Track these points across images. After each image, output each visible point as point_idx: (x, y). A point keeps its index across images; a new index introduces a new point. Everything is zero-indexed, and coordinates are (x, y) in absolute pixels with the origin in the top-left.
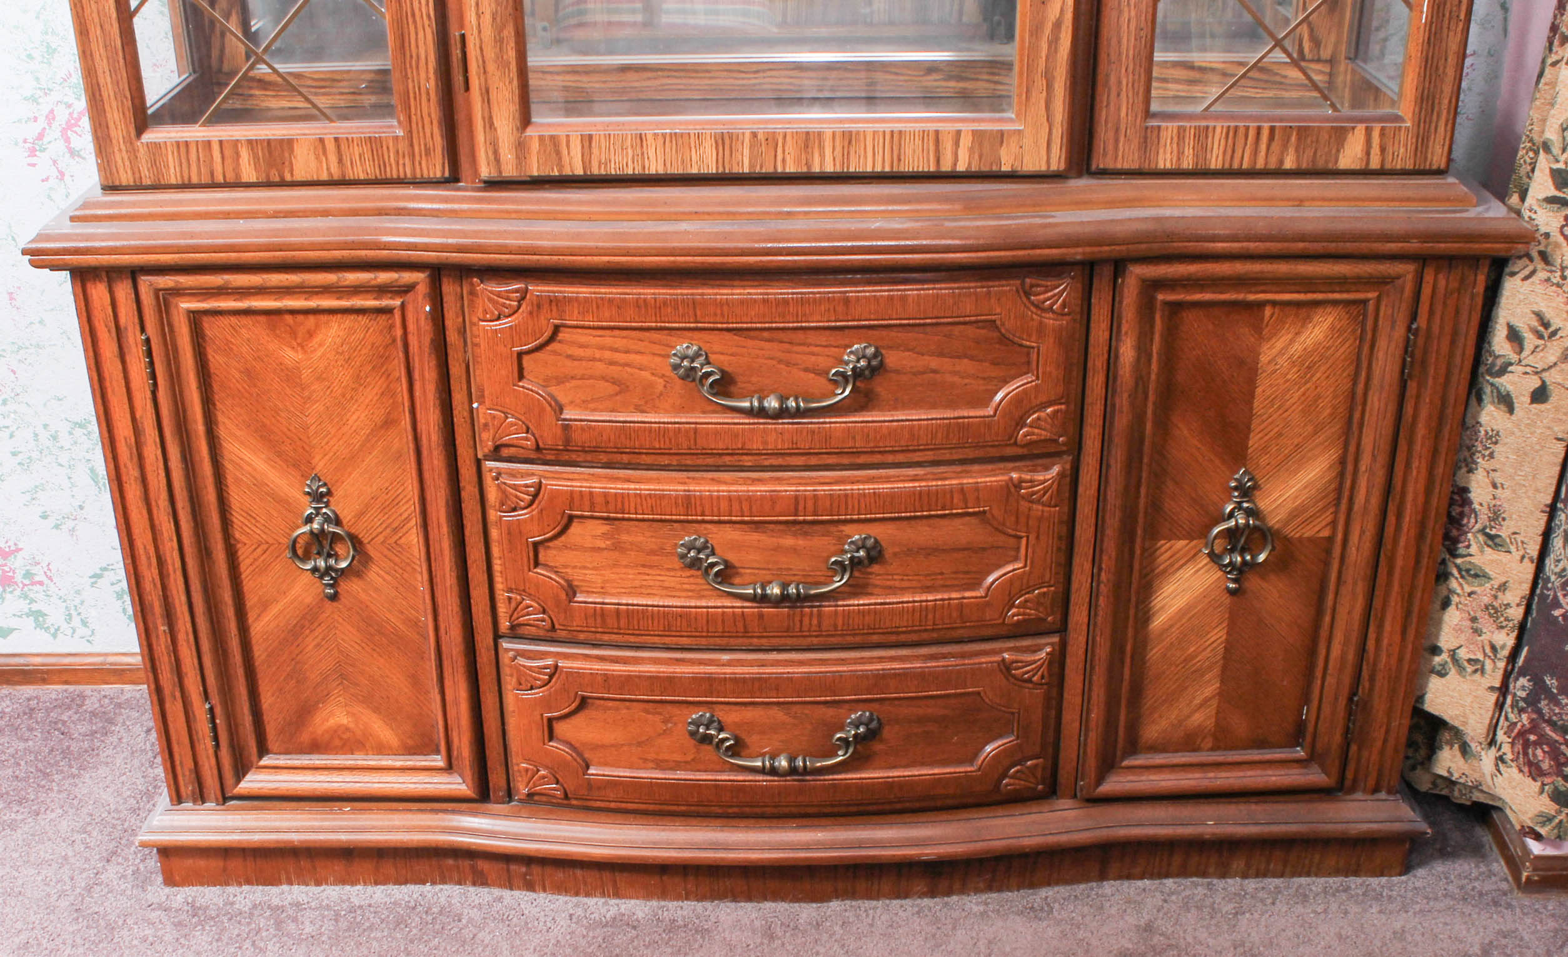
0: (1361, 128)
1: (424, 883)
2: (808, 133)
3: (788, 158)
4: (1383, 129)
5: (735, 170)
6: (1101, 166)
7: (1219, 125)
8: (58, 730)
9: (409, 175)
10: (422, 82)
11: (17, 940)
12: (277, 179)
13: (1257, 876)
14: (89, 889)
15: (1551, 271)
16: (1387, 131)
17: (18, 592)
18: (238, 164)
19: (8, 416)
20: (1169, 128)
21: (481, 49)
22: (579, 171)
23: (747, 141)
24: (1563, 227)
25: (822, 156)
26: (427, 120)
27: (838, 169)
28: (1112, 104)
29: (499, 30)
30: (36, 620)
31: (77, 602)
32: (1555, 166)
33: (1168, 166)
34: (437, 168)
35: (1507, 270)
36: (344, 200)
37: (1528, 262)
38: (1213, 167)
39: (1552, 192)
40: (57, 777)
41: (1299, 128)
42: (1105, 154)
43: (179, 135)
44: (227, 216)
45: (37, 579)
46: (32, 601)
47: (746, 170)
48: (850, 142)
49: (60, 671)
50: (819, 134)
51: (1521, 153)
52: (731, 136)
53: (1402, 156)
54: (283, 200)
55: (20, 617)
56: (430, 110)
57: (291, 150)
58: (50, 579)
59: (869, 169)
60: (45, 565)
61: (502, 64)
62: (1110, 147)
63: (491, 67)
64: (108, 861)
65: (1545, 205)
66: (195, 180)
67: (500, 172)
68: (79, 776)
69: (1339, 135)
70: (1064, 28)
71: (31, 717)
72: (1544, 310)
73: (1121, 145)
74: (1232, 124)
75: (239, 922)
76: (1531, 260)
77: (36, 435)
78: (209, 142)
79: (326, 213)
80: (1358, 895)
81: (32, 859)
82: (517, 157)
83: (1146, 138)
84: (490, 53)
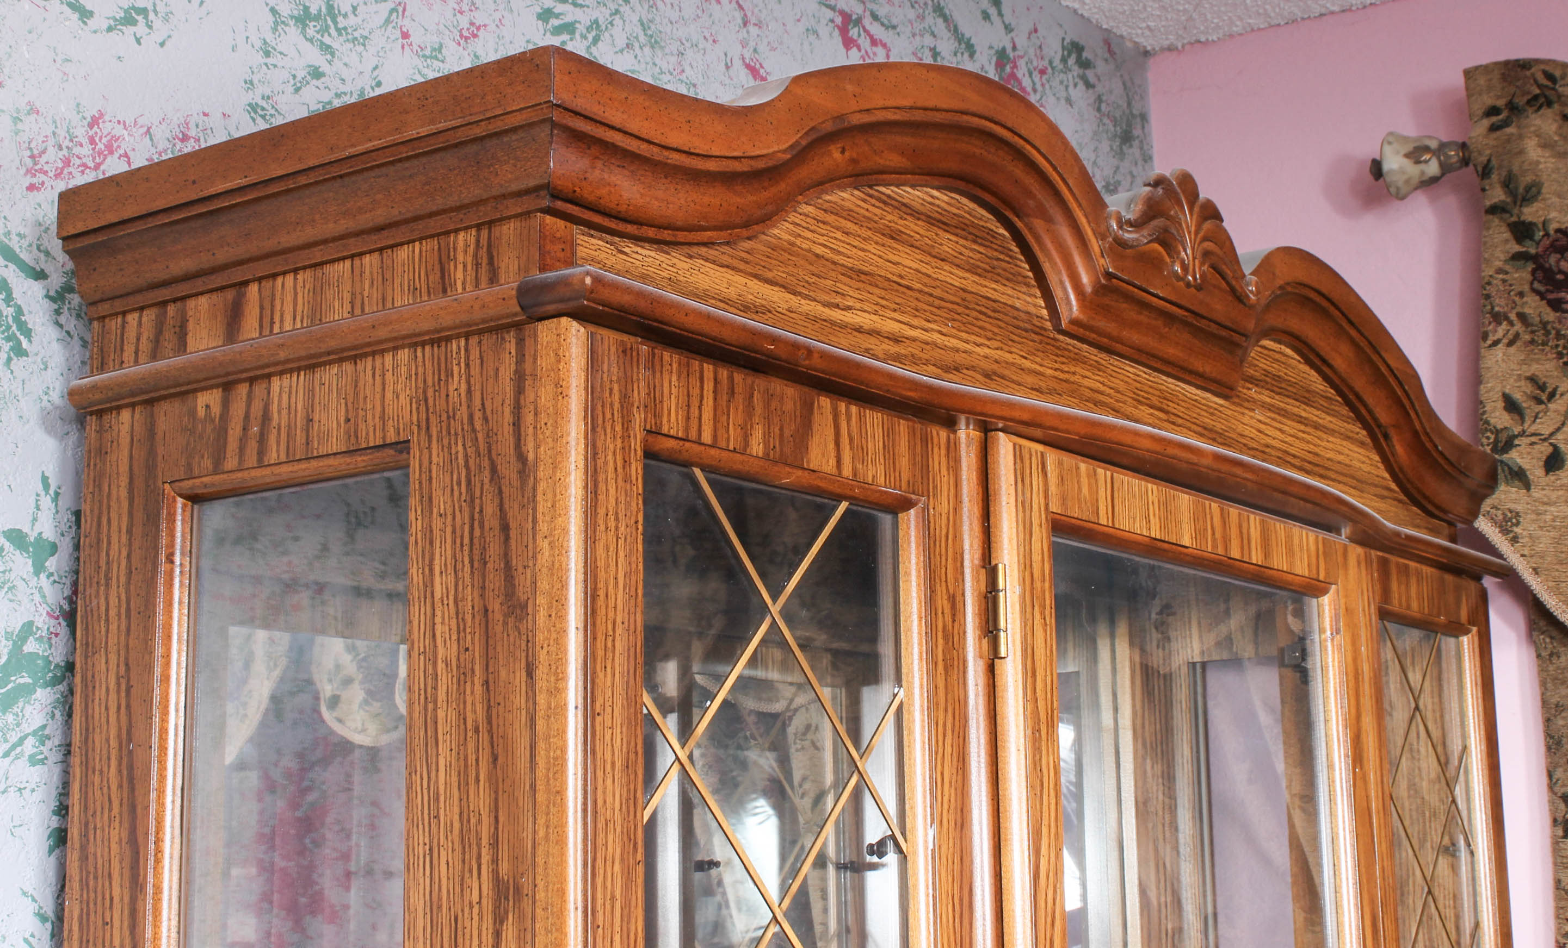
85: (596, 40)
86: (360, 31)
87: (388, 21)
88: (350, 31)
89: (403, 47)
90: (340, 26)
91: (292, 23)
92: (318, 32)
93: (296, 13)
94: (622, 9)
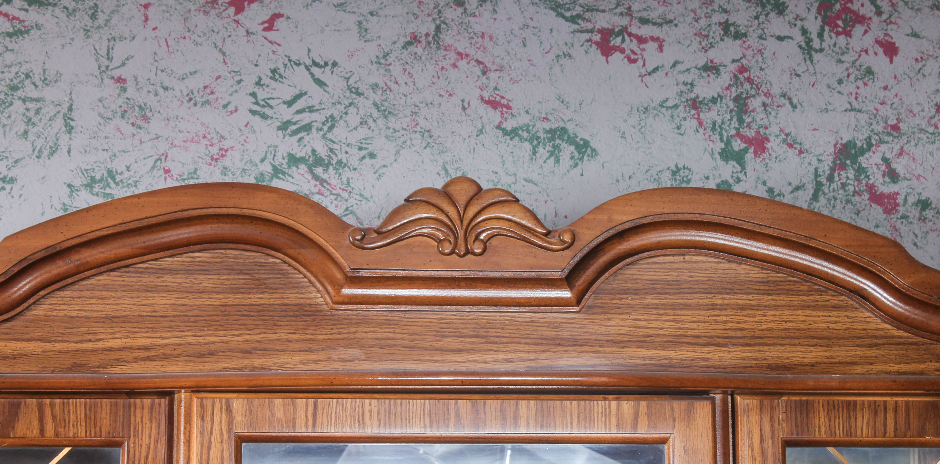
85: (331, 128)
86: (132, 179)
87: (153, 168)
88: (125, 181)
89: (165, 179)
90: (118, 180)
91: (82, 189)
92: (101, 188)
93: (85, 182)
94: (356, 101)
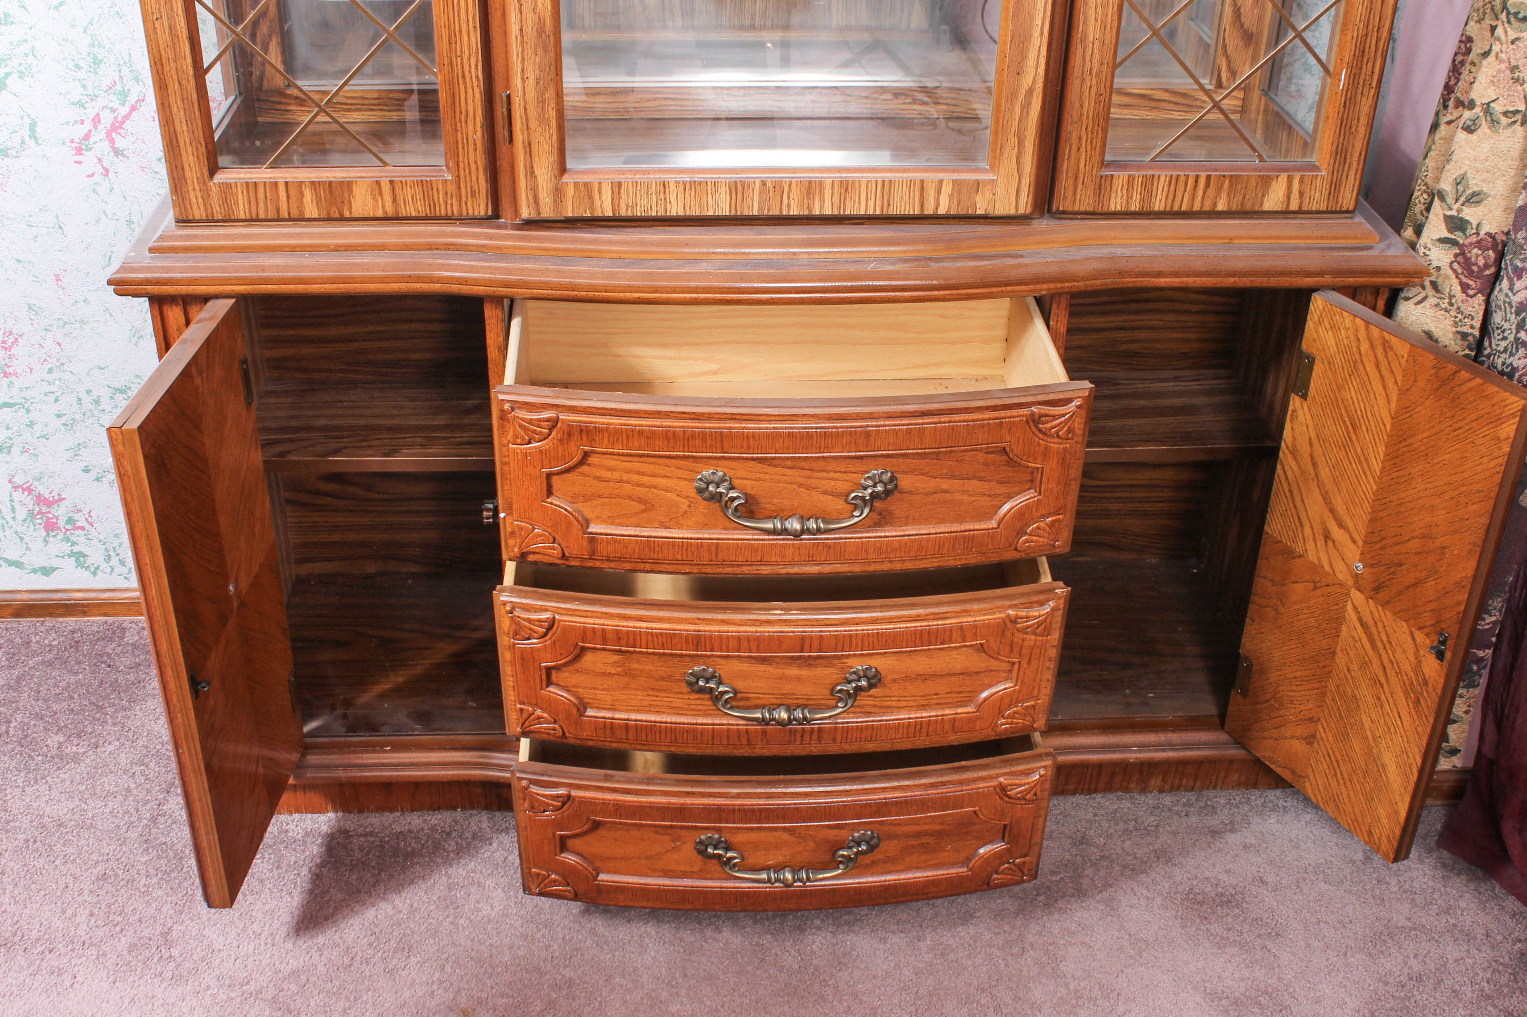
0: (1283, 177)
1: (454, 808)
2: (810, 182)
3: (792, 202)
4: (1302, 177)
5: (746, 213)
6: (1061, 209)
7: (1163, 174)
8: (104, 662)
9: (456, 213)
10: (470, 134)
11: (95, 872)
12: (337, 215)
13: (1171, 789)
14: (154, 820)
15: (1441, 298)
16: (1305, 180)
17: (61, 536)
18: (302, 203)
19: (54, 383)
20: (1121, 178)
21: (525, 108)
22: (609, 213)
23: (757, 188)
24: (1452, 263)
25: (822, 201)
26: (473, 166)
27: (836, 212)
28: (1073, 158)
29: (541, 93)
30: (77, 560)
31: (116, 544)
32: (1449, 213)
33: (1118, 208)
34: (482, 208)
35: (1402, 295)
36: (399, 236)
37: (1420, 290)
38: (1156, 209)
39: (1445, 234)
40: (110, 710)
41: (1231, 176)
42: (1065, 198)
43: (248, 176)
44: (293, 249)
45: (79, 524)
46: (74, 544)
47: (756, 213)
48: (846, 190)
49: (100, 605)
50: (820, 182)
51: (1416, 194)
52: (743, 184)
53: (1317, 199)
54: (344, 235)
55: (63, 557)
56: (476, 158)
57: (350, 191)
58: (91, 524)
59: (862, 212)
60: (86, 512)
61: (543, 120)
62: (1070, 193)
63: (533, 124)
64: (168, 792)
65: (1438, 244)
66: (262, 216)
67: (539, 214)
68: (130, 709)
69: (1265, 182)
70: (1035, 95)
71: (77, 650)
72: (1433, 329)
73: (1079, 191)
74: (1175, 173)
75: (295, 850)
76: (1424, 288)
77: (80, 400)
78: (276, 183)
79: (382, 247)
80: (1257, 806)
81: (98, 791)
82: (555, 201)
83: (1100, 185)
84: (533, 113)
